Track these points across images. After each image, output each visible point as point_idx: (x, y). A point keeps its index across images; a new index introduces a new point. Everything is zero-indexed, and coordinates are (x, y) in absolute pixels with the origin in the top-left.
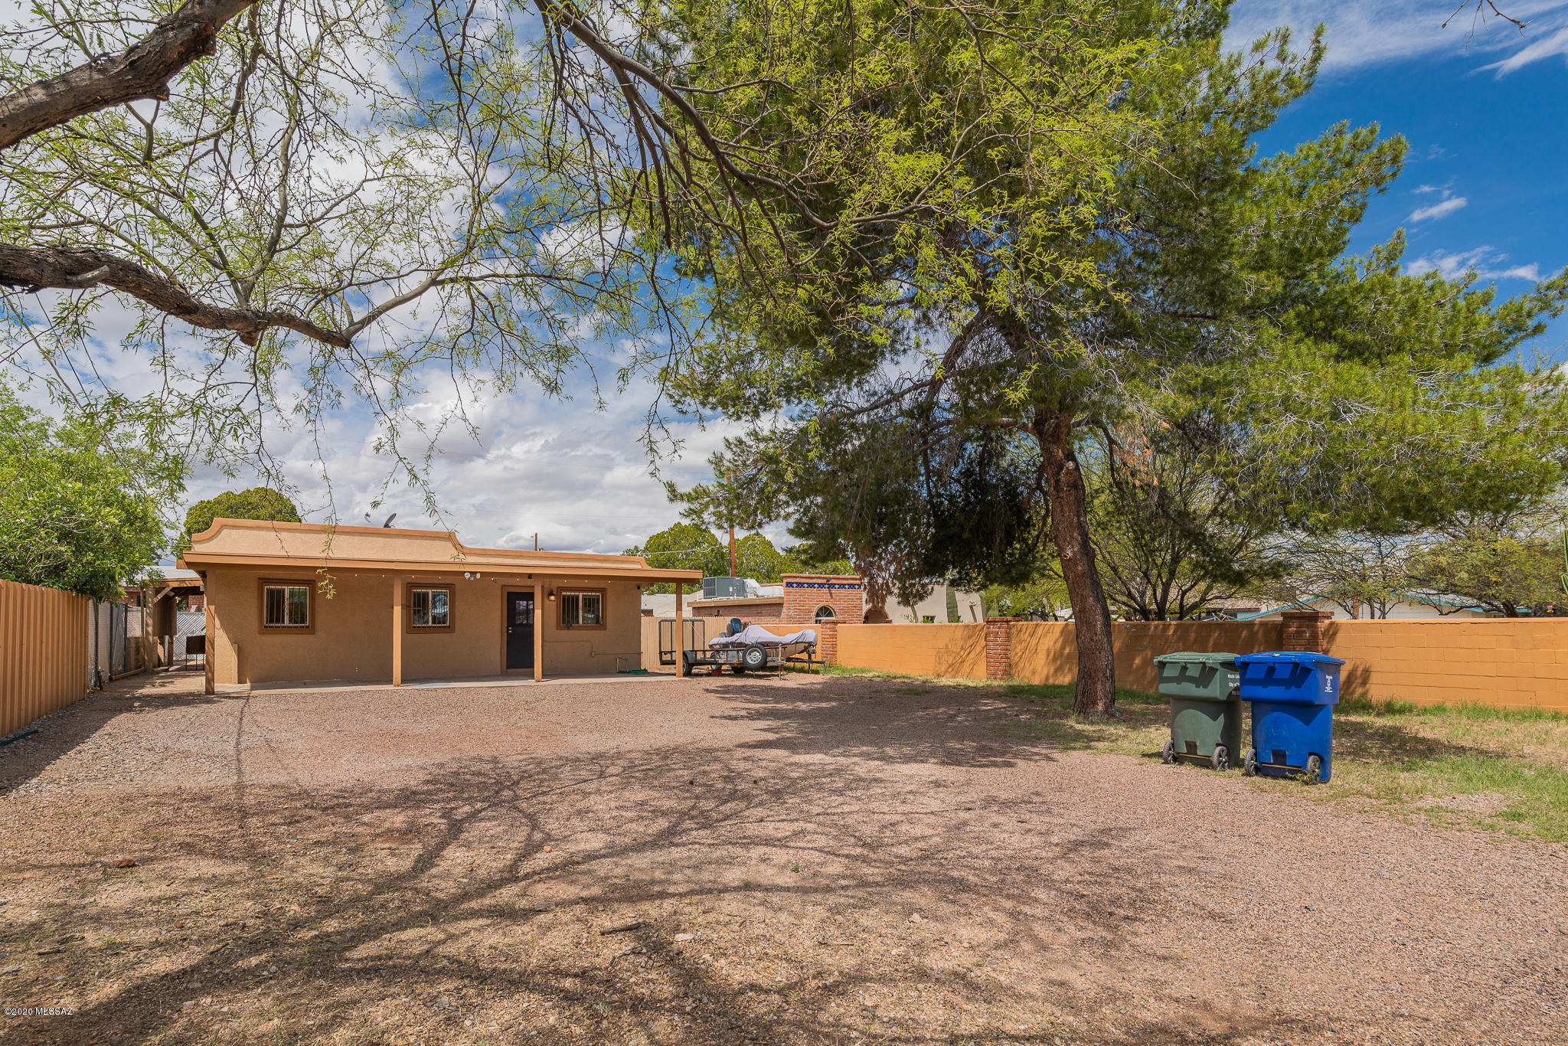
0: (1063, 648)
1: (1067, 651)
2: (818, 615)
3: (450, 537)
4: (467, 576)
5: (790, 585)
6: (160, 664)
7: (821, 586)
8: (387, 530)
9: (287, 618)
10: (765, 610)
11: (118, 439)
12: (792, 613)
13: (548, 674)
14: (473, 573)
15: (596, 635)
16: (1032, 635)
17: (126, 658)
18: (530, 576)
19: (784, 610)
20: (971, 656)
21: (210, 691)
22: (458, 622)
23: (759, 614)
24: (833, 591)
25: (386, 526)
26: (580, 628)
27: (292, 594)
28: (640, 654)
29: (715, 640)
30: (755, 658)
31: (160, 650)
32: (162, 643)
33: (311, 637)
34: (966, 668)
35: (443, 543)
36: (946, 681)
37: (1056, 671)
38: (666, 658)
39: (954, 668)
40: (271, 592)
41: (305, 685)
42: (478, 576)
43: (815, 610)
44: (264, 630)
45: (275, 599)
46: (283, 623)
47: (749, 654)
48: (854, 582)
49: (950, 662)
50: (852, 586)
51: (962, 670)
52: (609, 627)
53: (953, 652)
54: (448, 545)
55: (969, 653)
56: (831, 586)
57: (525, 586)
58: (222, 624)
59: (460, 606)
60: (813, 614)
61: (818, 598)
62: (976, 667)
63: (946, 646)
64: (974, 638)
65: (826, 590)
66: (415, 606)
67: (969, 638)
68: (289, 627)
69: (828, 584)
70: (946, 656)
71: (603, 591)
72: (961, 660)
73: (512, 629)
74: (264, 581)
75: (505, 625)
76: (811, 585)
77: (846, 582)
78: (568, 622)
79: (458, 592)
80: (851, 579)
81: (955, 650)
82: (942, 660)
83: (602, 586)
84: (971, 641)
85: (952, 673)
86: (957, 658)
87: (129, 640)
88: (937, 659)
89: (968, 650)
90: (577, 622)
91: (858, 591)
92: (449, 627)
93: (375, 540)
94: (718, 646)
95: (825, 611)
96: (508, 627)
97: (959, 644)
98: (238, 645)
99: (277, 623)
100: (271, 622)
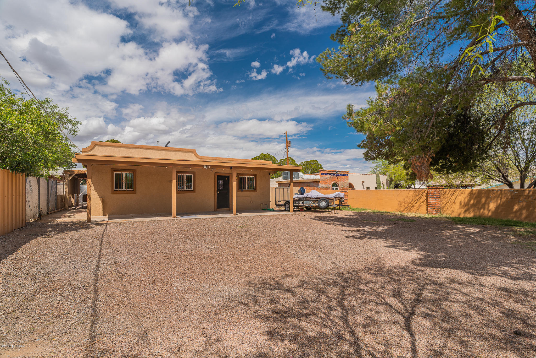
0: (469, 201)
1: (472, 202)
2: (332, 186)
3: (193, 152)
4: (205, 167)
5: (322, 174)
6: (72, 206)
7: (334, 174)
8: (167, 148)
9: (124, 186)
11: (51, 108)
12: (323, 185)
13: (239, 211)
14: (207, 166)
15: (252, 194)
16: (452, 195)
17: (56, 203)
18: (231, 167)
19: (320, 184)
20: (418, 203)
21: (89, 220)
22: (197, 188)
23: (308, 186)
24: (338, 176)
25: (166, 146)
26: (246, 191)
27: (126, 176)
28: (270, 202)
29: (295, 196)
30: (323, 204)
31: (73, 200)
32: (73, 197)
33: (135, 194)
34: (415, 209)
35: (190, 154)
37: (465, 211)
38: (278, 203)
39: (408, 209)
40: (117, 175)
41: (132, 217)
42: (210, 167)
43: (332, 184)
44: (114, 192)
45: (119, 178)
46: (122, 188)
47: (321, 202)
48: (346, 173)
49: (406, 206)
50: (345, 175)
51: (413, 210)
52: (258, 191)
53: (407, 202)
54: (193, 154)
55: (417, 202)
56: (337, 175)
57: (228, 172)
58: (95, 189)
59: (197, 181)
60: (331, 186)
61: (333, 180)
62: (420, 208)
63: (404, 199)
64: (419, 196)
65: (335, 176)
66: (178, 181)
67: (417, 196)
68: (125, 190)
69: (336, 174)
70: (404, 203)
71: (255, 175)
72: (412, 205)
73: (219, 192)
74: (114, 170)
75: (216, 190)
76: (330, 174)
77: (343, 173)
78: (242, 188)
79: (196, 175)
80: (345, 172)
81: (409, 201)
82: (402, 205)
83: (255, 173)
84: (418, 197)
85: (407, 211)
86: (410, 205)
87: (58, 196)
88: (399, 205)
89: (416, 201)
90: (245, 188)
91: (347, 177)
92: (193, 190)
93: (162, 152)
94: (297, 199)
95: (335, 185)
96: (217, 191)
97: (411, 198)
98: (103, 199)
99: (119, 188)
100: (116, 188)
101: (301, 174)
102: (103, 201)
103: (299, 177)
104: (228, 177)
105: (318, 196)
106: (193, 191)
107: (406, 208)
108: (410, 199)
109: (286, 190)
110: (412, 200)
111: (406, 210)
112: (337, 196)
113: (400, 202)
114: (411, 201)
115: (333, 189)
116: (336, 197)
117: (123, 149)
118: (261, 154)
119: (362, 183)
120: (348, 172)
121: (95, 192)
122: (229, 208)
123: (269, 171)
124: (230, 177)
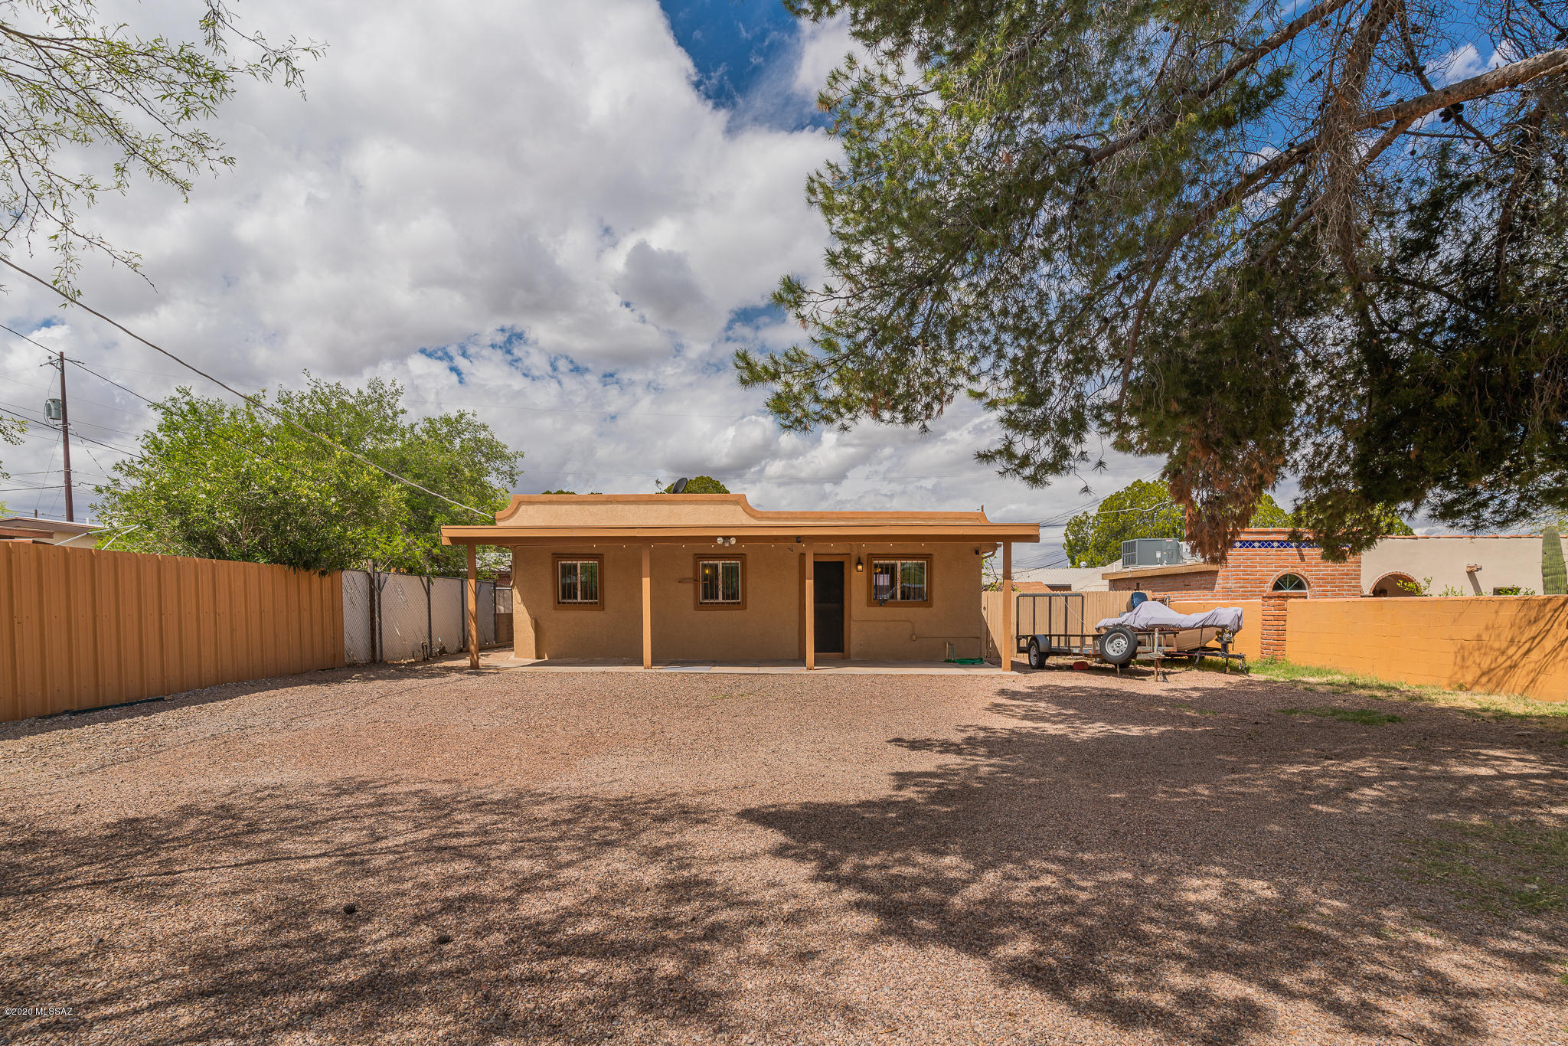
2: (1277, 586)
3: (738, 501)
4: (720, 541)
7: (1286, 545)
10: (1194, 581)
12: (1231, 584)
14: (726, 538)
15: (918, 611)
18: (799, 539)
19: (1219, 580)
20: (1535, 655)
21: (474, 665)
22: (750, 596)
23: (1187, 587)
26: (898, 605)
27: (584, 568)
28: (978, 638)
30: (1116, 649)
34: (1520, 678)
35: (732, 507)
36: (1466, 701)
39: (1492, 678)
40: (565, 567)
42: (733, 541)
43: (1272, 580)
45: (569, 573)
46: (575, 598)
47: (1111, 641)
49: (1486, 663)
51: (1513, 681)
52: (936, 603)
53: (1492, 649)
54: (739, 508)
55: (1529, 651)
56: (1302, 545)
57: (837, 552)
58: (523, 601)
59: (751, 581)
60: (1269, 584)
62: (1542, 677)
63: (1479, 638)
64: (1542, 623)
65: (1294, 551)
66: (703, 580)
67: (1530, 623)
68: (580, 603)
69: (1298, 541)
70: (1476, 654)
71: (928, 558)
72: (1508, 663)
74: (557, 556)
76: (1269, 545)
79: (749, 563)
81: (1496, 645)
82: (1469, 663)
83: (926, 552)
84: (1534, 630)
85: (1490, 686)
86: (1501, 660)
88: (1459, 659)
89: (1527, 646)
90: (894, 598)
92: (741, 603)
93: (660, 506)
95: (1292, 582)
97: (1507, 634)
98: (536, 621)
99: (569, 598)
100: (564, 597)
102: (537, 627)
103: (1180, 558)
104: (839, 566)
105: (1150, 623)
106: (741, 605)
107: (1483, 674)
108: (1503, 637)
110: (1512, 641)
111: (1484, 680)
112: (1209, 623)
113: (1462, 648)
114: (1504, 645)
117: (574, 507)
118: (1134, 484)
119: (1470, 573)
121: (522, 608)
122: (842, 651)
123: (976, 544)
124: (846, 565)
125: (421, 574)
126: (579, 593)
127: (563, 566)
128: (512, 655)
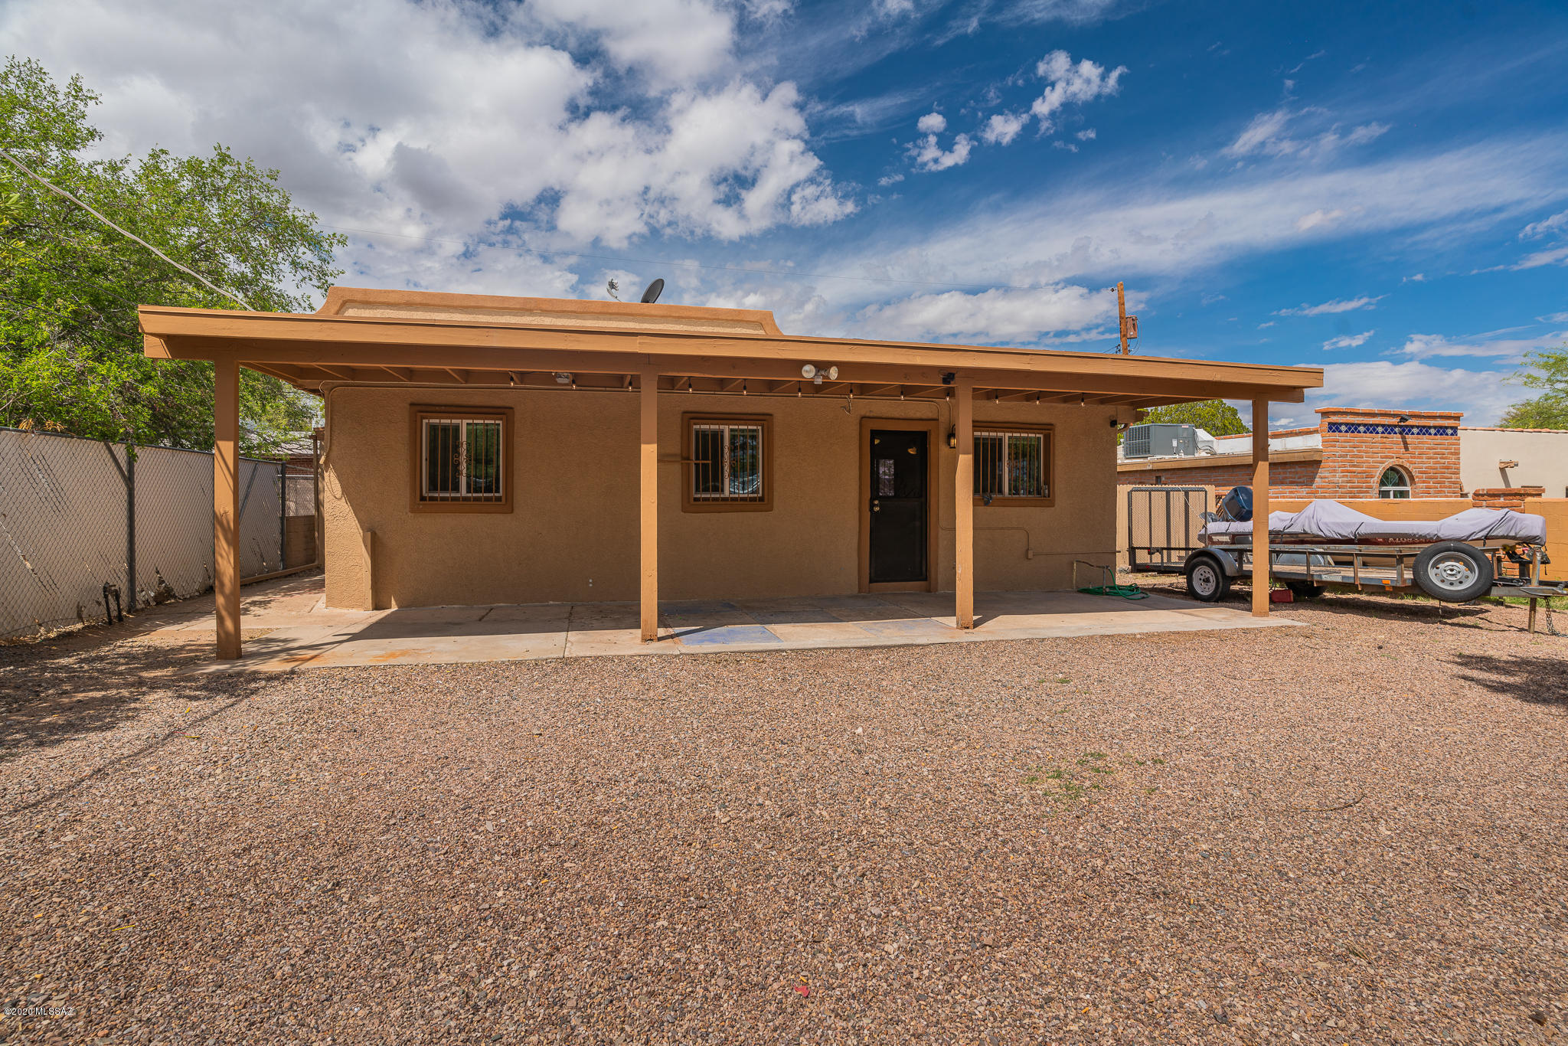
2: (1382, 483)
4: (809, 372)
5: (1334, 427)
7: (1389, 429)
12: (1338, 478)
14: (821, 366)
15: (1033, 516)
17: (284, 547)
18: (951, 373)
19: (1322, 472)
22: (778, 487)
24: (1409, 438)
26: (1005, 503)
27: (473, 434)
28: (1115, 553)
33: (509, 517)
38: (1142, 558)
40: (435, 431)
42: (833, 374)
43: (1378, 472)
44: (422, 502)
45: (443, 443)
46: (456, 488)
47: (1435, 566)
48: (1446, 423)
50: (1441, 430)
52: (1058, 501)
56: (1405, 430)
57: (918, 415)
58: (345, 491)
59: (782, 460)
60: (1376, 479)
61: (1384, 452)
65: (1397, 438)
66: (697, 458)
68: (465, 499)
69: (1402, 426)
71: (1047, 429)
73: (881, 506)
74: (421, 409)
75: (868, 495)
76: (1371, 428)
77: (1432, 423)
78: (984, 491)
79: (777, 432)
80: (1442, 417)
83: (1044, 419)
87: (289, 518)
90: (1000, 491)
91: (1452, 440)
92: (761, 499)
94: (1226, 539)
95: (1395, 476)
96: (872, 499)
98: (374, 535)
99: (445, 489)
100: (433, 487)
101: (1202, 434)
102: (376, 546)
103: (1196, 447)
104: (921, 439)
106: (761, 502)
109: (1178, 499)
115: (1385, 494)
116: (1487, 537)
119: (1502, 470)
120: (1457, 418)
121: (344, 507)
122: (926, 579)
123: (1109, 410)
124: (932, 438)
125: (107, 437)
126: (463, 480)
127: (433, 428)
128: (318, 602)
